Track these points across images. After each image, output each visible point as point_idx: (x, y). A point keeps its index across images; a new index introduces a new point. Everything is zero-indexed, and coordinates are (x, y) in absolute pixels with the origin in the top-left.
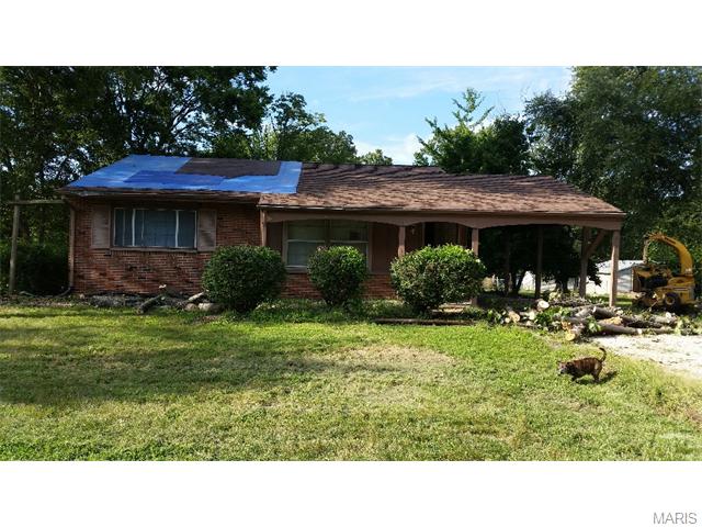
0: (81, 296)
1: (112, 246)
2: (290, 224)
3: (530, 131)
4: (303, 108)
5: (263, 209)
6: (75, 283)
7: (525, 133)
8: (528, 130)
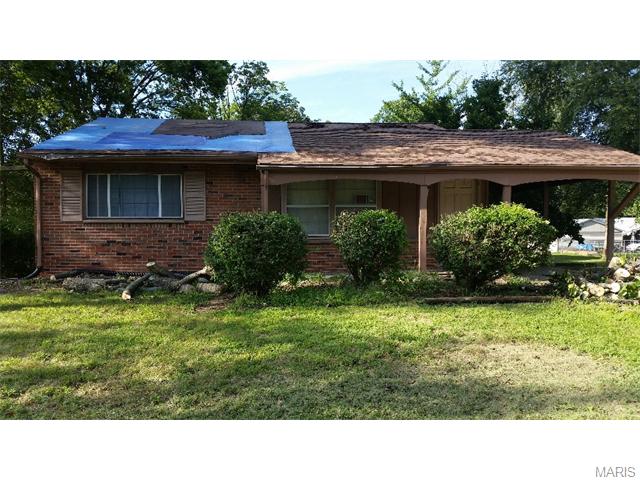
0: (52, 277)
1: (84, 218)
2: (289, 187)
3: (507, 90)
4: (266, 76)
5: (264, 170)
6: (42, 261)
7: (501, 92)
8: (504, 89)
